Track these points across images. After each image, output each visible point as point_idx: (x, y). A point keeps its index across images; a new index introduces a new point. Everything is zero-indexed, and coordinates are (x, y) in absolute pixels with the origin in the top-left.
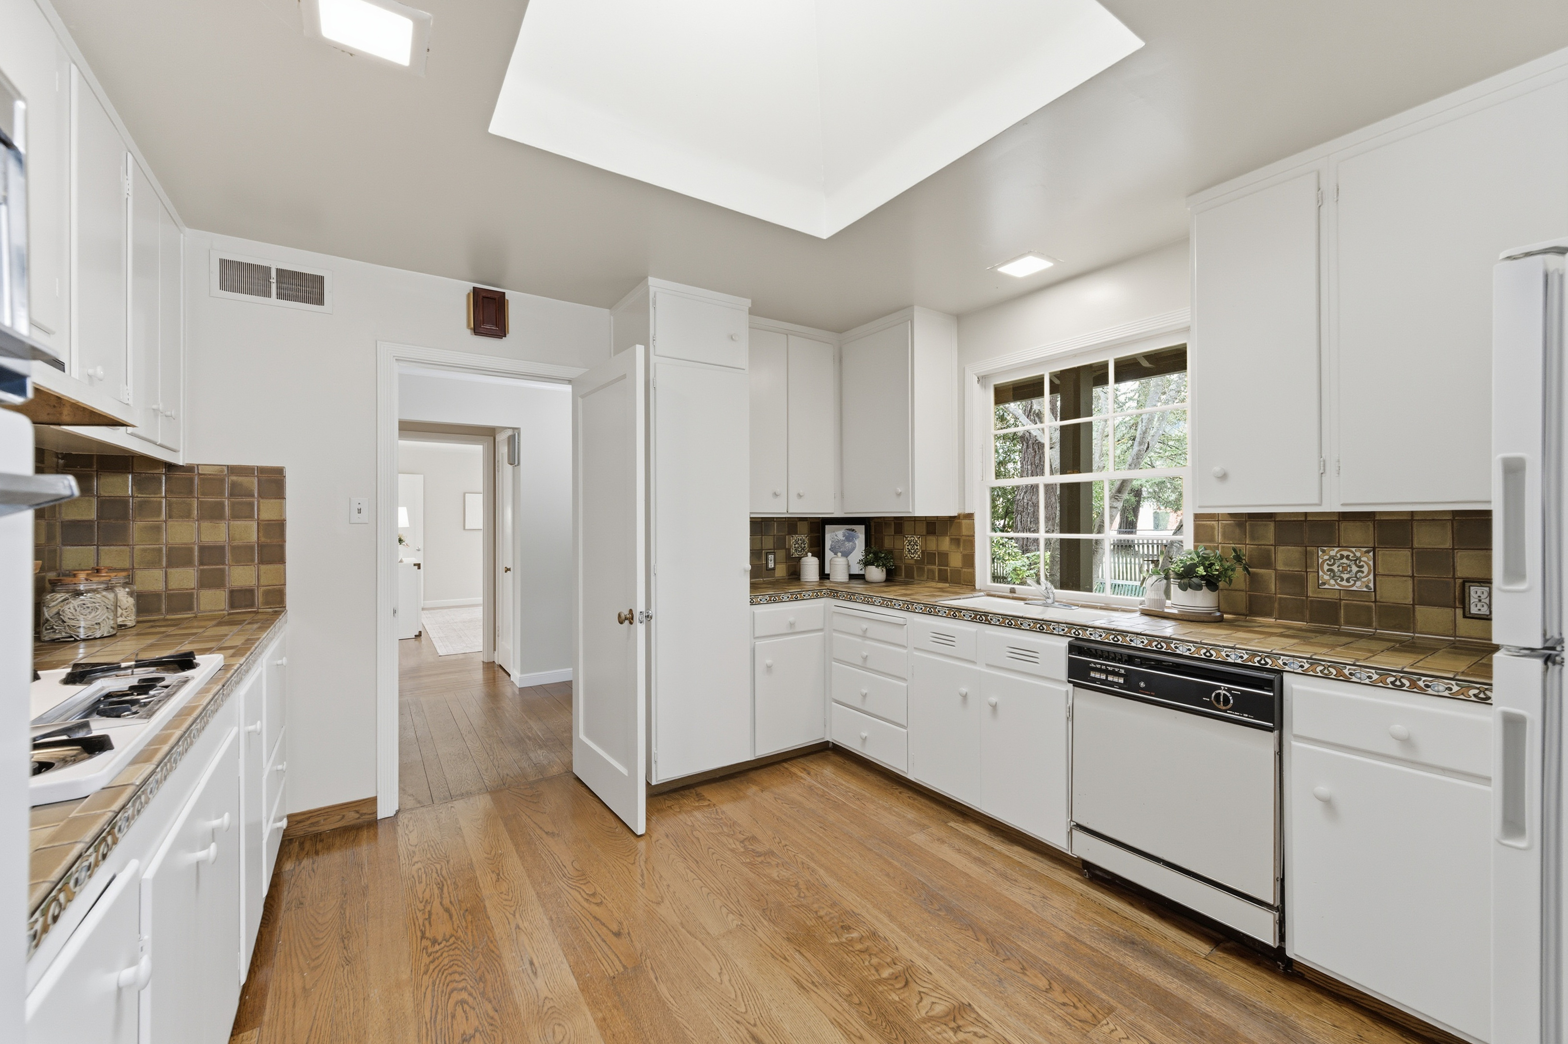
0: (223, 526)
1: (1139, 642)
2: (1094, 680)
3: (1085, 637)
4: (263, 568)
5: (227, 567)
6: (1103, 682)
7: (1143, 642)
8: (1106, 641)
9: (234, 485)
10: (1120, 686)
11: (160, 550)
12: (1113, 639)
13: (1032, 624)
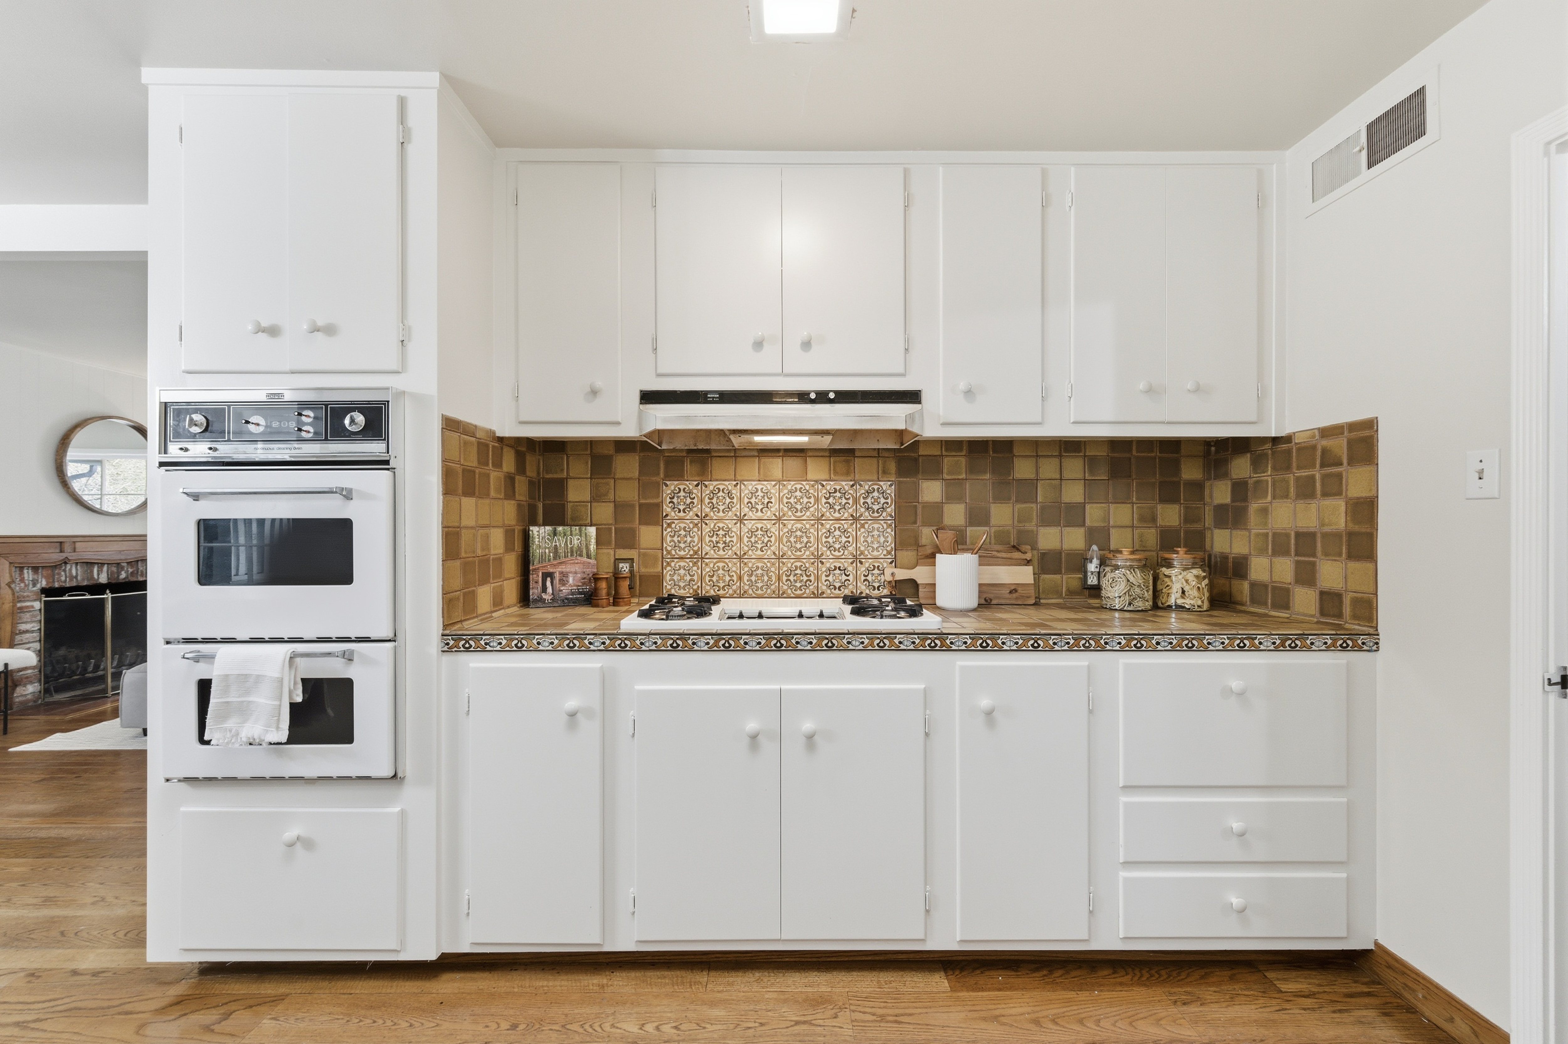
0: (1313, 505)
4: (1352, 565)
5: (1318, 560)
9: (1325, 451)
11: (1267, 535)
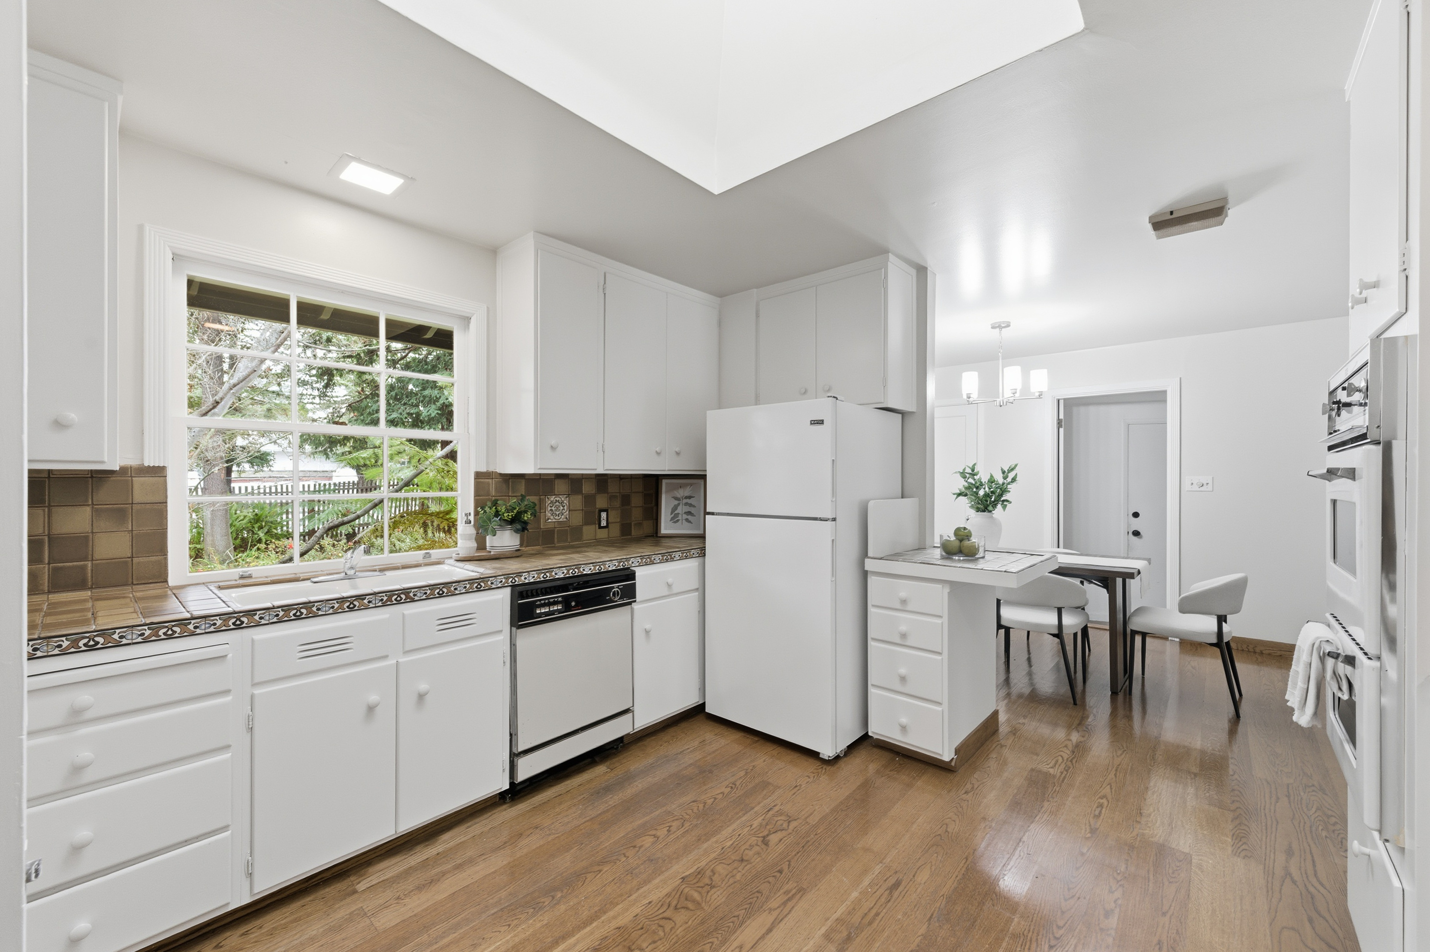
1: (561, 574)
2: (540, 615)
3: (521, 583)
6: (546, 614)
7: (563, 573)
8: (538, 580)
10: (559, 611)
12: (543, 577)
13: (468, 586)
